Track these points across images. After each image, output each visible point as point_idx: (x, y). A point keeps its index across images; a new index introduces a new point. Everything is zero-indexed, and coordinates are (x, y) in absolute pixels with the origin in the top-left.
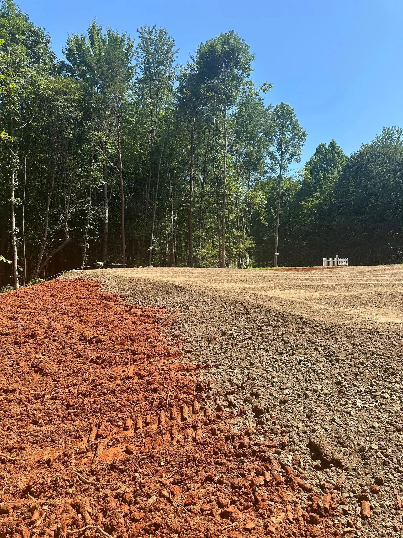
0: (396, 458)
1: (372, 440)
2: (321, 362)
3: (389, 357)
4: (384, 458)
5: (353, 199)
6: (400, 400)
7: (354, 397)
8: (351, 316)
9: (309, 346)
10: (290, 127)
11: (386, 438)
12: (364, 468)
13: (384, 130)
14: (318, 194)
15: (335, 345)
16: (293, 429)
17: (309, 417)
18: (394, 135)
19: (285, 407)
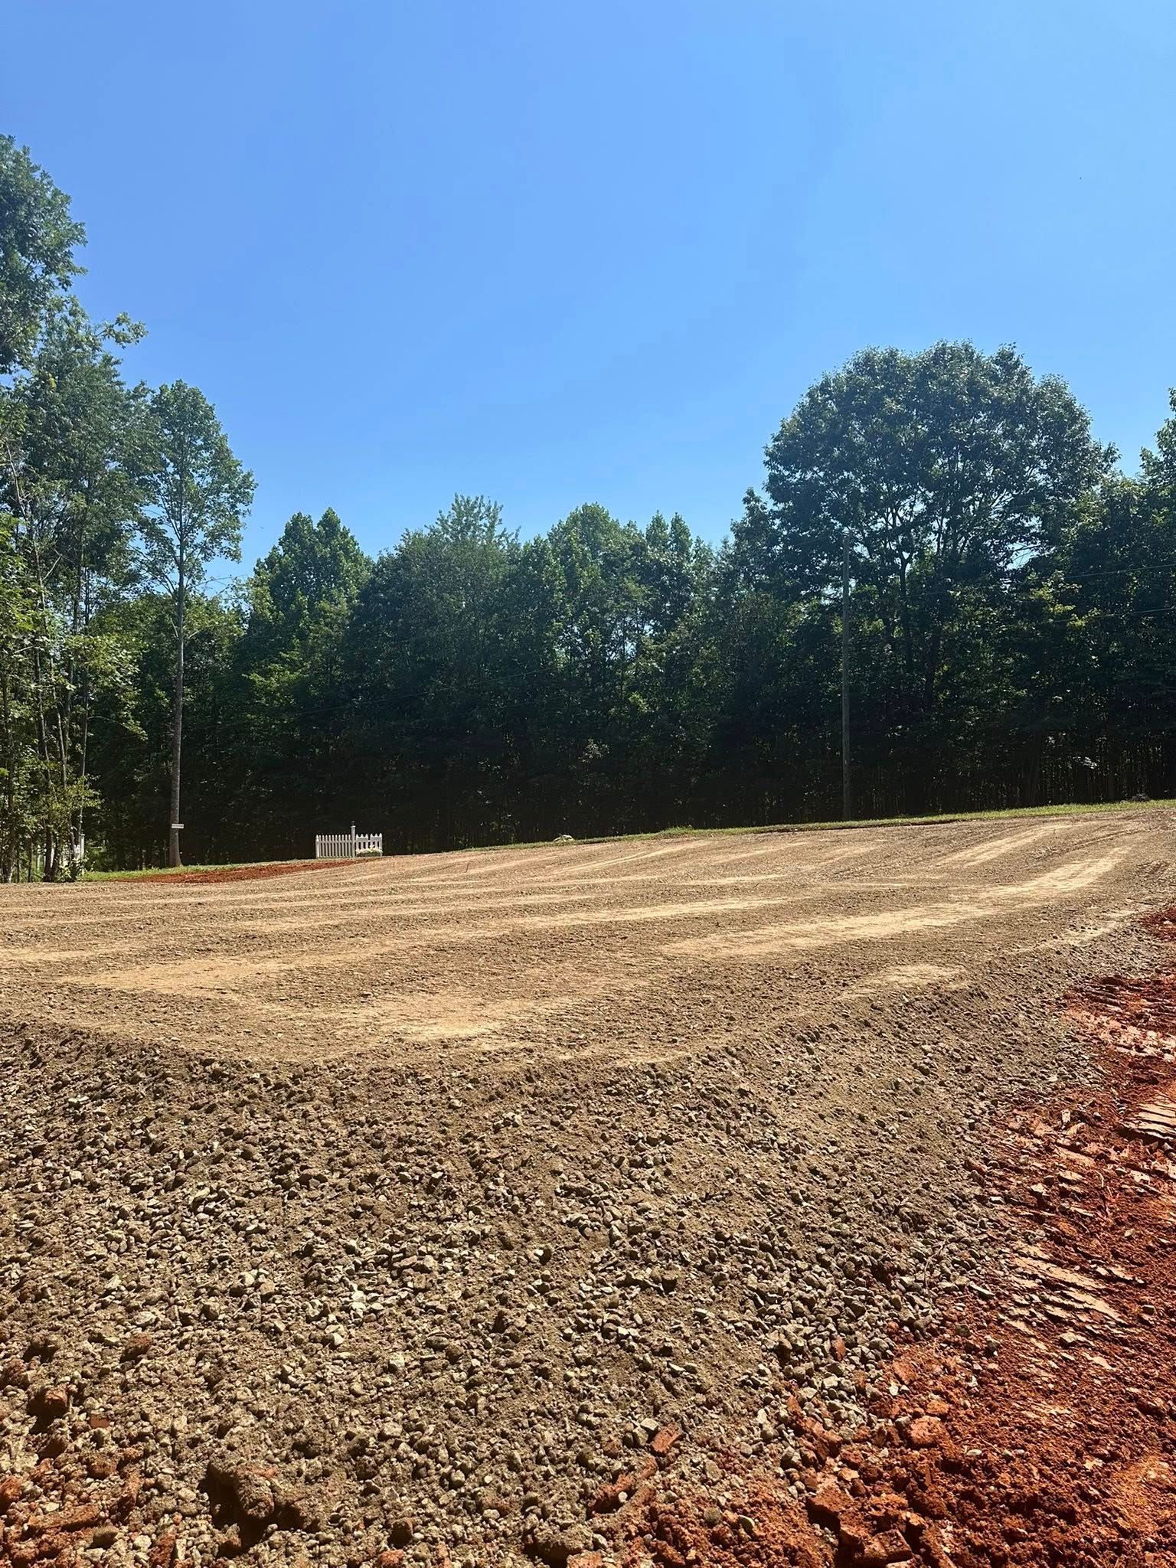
0: (447, 1447)
1: (386, 1411)
2: (257, 1193)
3: (439, 1146)
4: (415, 1456)
5: (391, 674)
6: (463, 1269)
7: (346, 1285)
8: (351, 1033)
9: (227, 1149)
10: (206, 455)
11: (423, 1394)
12: (363, 1505)
13: (457, 501)
14: (295, 655)
15: (303, 1135)
16: (157, 1441)
17: (211, 1385)
18: (481, 518)
19: (137, 1370)
